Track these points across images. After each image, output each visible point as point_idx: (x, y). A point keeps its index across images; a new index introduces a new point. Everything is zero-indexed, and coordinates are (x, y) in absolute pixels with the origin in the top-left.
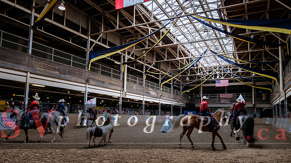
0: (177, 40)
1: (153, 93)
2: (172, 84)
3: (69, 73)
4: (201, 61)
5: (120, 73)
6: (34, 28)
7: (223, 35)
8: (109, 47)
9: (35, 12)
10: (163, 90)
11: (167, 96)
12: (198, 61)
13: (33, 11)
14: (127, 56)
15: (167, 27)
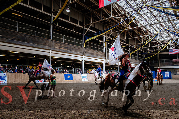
0: (140, 24)
2: (137, 53)
3: (73, 49)
4: (158, 37)
5: (103, 48)
6: (53, 24)
7: (174, 17)
8: (96, 32)
9: (54, 15)
11: (134, 61)
12: (156, 37)
13: (52, 14)
14: (107, 37)
15: (133, 16)
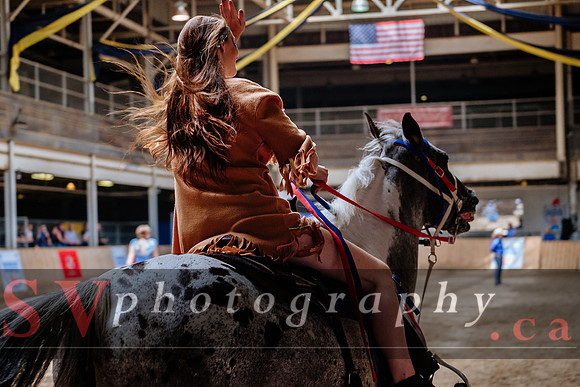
2: (85, 44)
10: (27, 89)
11: (56, 125)
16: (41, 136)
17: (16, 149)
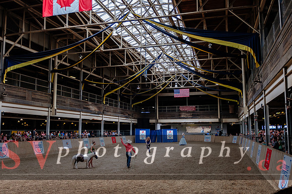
1: (93, 108)
2: (118, 94)
11: (112, 111)
16: (109, 113)
17: (104, 116)
